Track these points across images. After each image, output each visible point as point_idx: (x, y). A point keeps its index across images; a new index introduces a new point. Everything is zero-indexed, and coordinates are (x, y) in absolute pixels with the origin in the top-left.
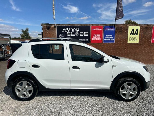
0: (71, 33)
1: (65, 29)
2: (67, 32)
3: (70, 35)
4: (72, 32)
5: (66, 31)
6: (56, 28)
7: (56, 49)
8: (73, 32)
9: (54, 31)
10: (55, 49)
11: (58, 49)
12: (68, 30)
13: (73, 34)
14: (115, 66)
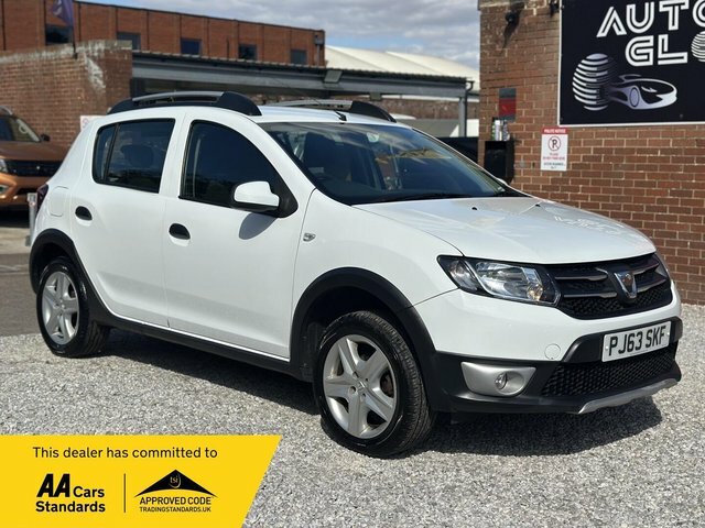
0: (655, 47)
1: (615, 15)
2: (631, 35)
3: (651, 63)
4: (665, 30)
5: (623, 32)
6: (559, 16)
7: (548, 168)
8: (671, 34)
9: (542, 42)
10: (543, 168)
11: (564, 168)
12: (640, 17)
13: (669, 52)
14: (310, 237)
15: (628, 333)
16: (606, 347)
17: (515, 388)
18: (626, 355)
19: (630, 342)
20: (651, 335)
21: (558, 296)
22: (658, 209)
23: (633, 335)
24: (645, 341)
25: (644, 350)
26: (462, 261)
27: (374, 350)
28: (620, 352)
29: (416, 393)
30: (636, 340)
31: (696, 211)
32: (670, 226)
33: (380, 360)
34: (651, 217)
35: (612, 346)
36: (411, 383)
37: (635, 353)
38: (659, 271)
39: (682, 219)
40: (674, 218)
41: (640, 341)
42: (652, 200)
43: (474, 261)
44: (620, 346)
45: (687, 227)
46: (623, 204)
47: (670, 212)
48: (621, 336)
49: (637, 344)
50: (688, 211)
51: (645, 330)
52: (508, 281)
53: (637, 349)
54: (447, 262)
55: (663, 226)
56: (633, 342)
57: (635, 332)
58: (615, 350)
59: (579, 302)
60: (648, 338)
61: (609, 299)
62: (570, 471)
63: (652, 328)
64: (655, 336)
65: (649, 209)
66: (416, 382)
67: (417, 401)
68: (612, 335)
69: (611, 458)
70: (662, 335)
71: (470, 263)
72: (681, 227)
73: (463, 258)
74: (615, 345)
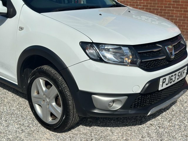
14: (21, 29)
15: (170, 75)
16: (161, 83)
17: (117, 106)
18: (169, 85)
19: (171, 80)
20: (180, 74)
21: (139, 61)
22: (168, 7)
23: (172, 76)
24: (177, 77)
25: (176, 81)
26: (92, 44)
27: (51, 86)
28: (167, 84)
29: (71, 107)
30: (173, 78)
31: (181, 8)
32: (172, 13)
33: (54, 90)
34: (165, 10)
35: (163, 83)
36: (69, 103)
37: (173, 83)
38: (182, 42)
39: (176, 11)
40: (173, 10)
41: (175, 78)
42: (166, 4)
43: (98, 45)
44: (167, 82)
45: (178, 13)
46: (156, 5)
47: (172, 8)
48: (167, 77)
49: (174, 79)
50: (178, 8)
51: (177, 73)
52: (115, 54)
53: (174, 81)
54: (84, 45)
55: (169, 13)
56: (172, 79)
57: (173, 74)
58: (164, 84)
59: (149, 63)
60: (178, 76)
61: (162, 59)
62: (142, 137)
63: (180, 71)
64: (181, 74)
65: (165, 7)
66: (71, 102)
67: (72, 111)
68: (164, 78)
69: (159, 127)
70: (184, 73)
71: (96, 45)
72: (175, 14)
73: (92, 43)
74: (165, 82)
